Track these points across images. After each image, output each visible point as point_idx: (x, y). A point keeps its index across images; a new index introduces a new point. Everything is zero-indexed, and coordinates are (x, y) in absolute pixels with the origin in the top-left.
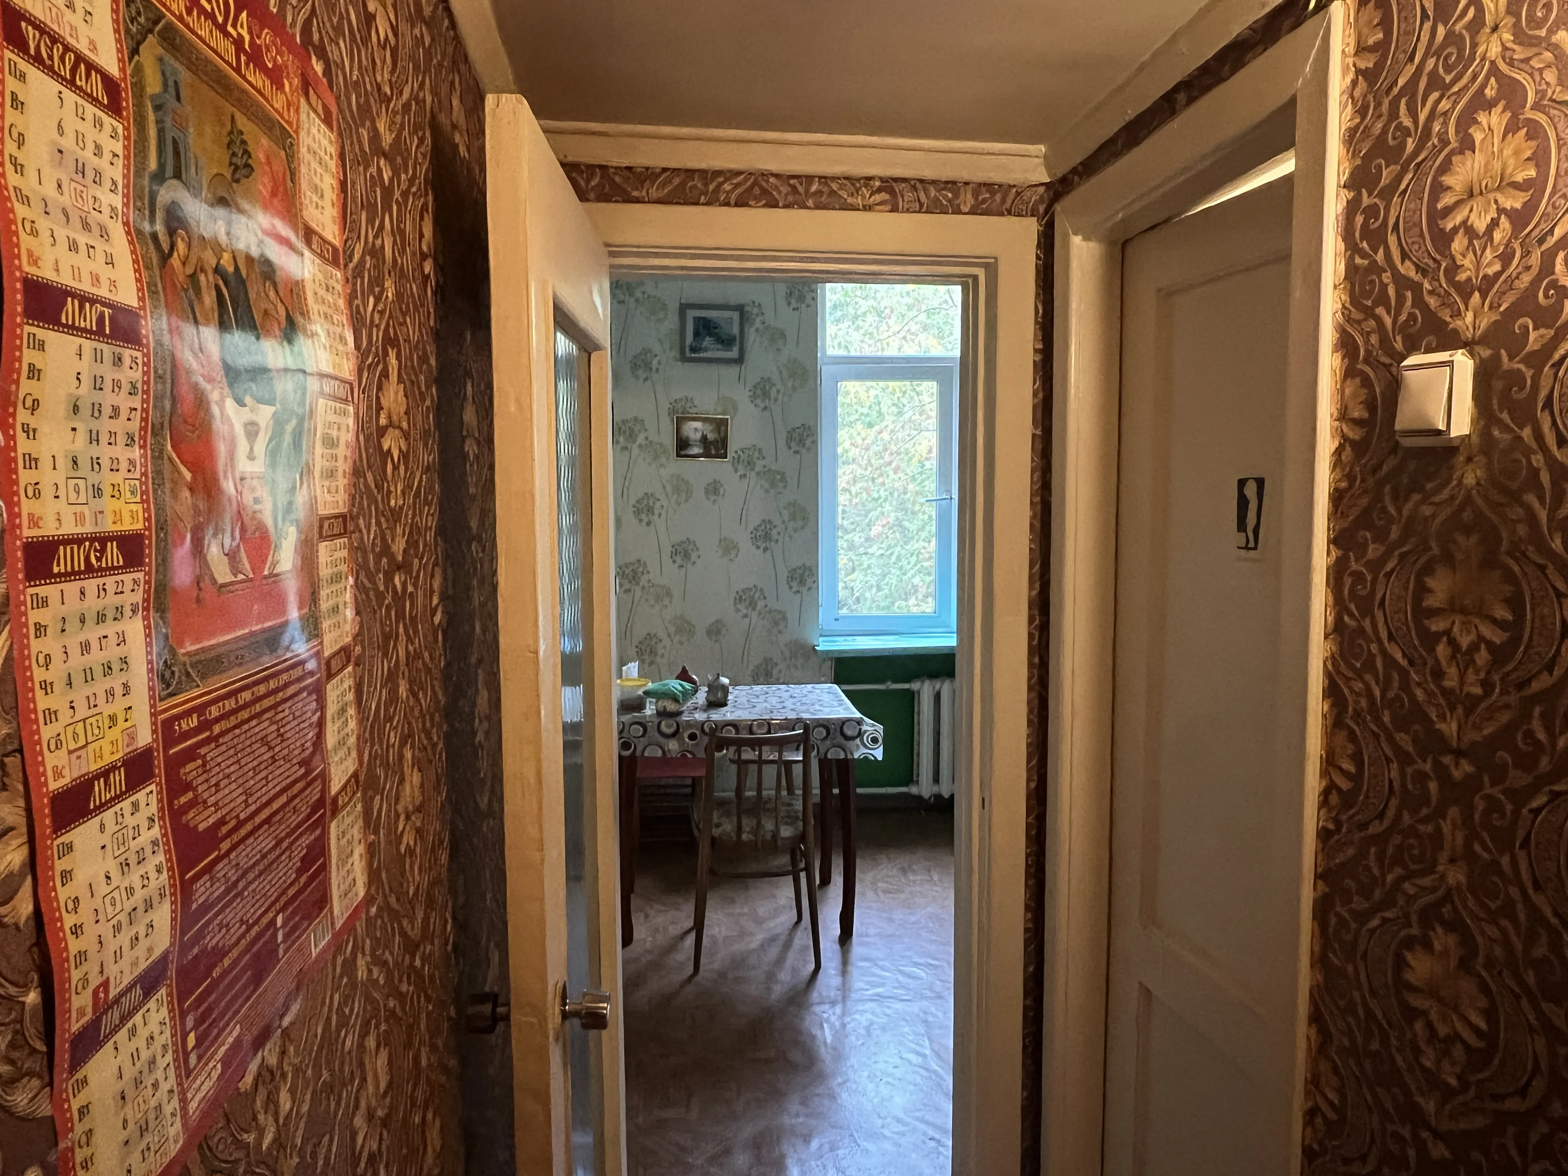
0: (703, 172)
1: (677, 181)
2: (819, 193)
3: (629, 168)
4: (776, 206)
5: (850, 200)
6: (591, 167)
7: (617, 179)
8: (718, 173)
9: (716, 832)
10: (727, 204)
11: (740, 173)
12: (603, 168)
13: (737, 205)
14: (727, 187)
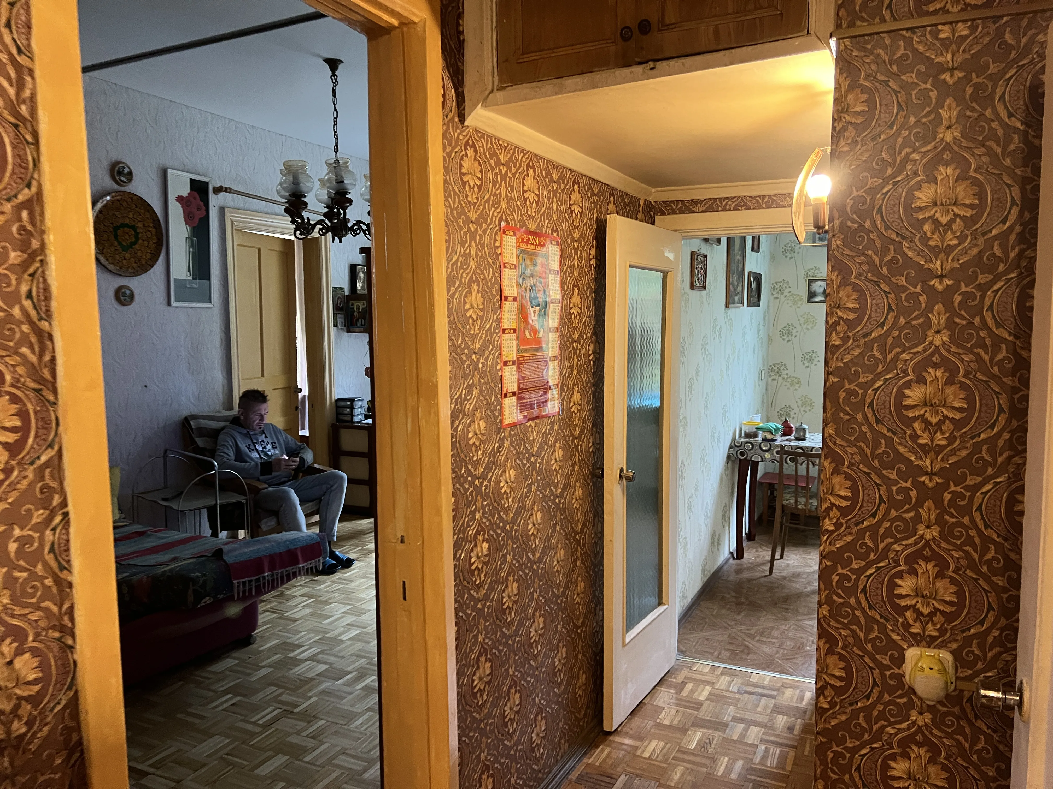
0: (720, 198)
1: (710, 203)
2: (768, 201)
3: (692, 200)
4: (750, 209)
5: (782, 203)
6: (678, 201)
7: (687, 205)
8: (725, 198)
9: (785, 503)
10: (730, 210)
11: (734, 197)
12: (682, 201)
13: (734, 210)
14: (729, 203)
